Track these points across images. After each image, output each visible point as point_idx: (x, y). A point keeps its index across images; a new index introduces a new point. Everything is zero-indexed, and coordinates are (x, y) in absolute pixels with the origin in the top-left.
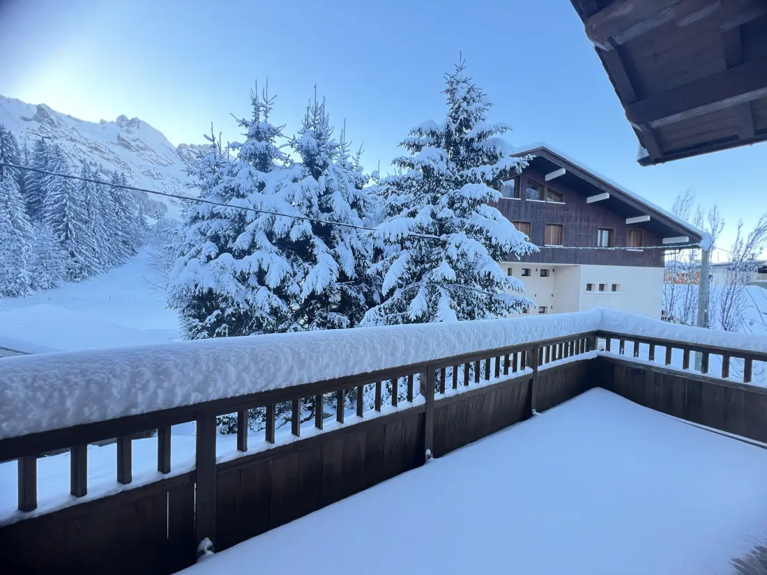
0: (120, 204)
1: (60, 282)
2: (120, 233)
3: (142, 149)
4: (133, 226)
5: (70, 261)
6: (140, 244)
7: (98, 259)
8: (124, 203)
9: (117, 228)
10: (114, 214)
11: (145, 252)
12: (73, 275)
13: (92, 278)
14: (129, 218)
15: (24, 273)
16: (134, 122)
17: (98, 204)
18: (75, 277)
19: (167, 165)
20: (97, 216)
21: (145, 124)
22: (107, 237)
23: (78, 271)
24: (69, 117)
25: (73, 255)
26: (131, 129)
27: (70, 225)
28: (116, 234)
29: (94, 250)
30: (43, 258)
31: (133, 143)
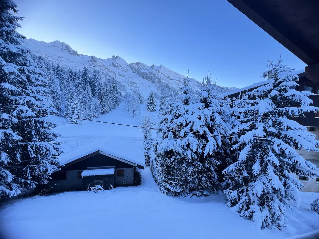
0: (115, 88)
1: (100, 115)
2: (115, 98)
3: (119, 66)
4: (118, 96)
5: (102, 109)
6: (120, 102)
7: (109, 107)
8: (116, 88)
9: (114, 97)
10: (113, 92)
11: (122, 104)
12: (103, 113)
13: (108, 114)
14: (117, 93)
15: (92, 113)
16: (117, 57)
17: (109, 89)
18: (103, 114)
19: (126, 71)
20: (109, 94)
21: (120, 57)
22: (111, 100)
23: (104, 112)
24: (99, 58)
25: (103, 107)
26: (116, 60)
27: (102, 97)
28: (114, 99)
29: (108, 104)
30: (96, 108)
31: (117, 65)
